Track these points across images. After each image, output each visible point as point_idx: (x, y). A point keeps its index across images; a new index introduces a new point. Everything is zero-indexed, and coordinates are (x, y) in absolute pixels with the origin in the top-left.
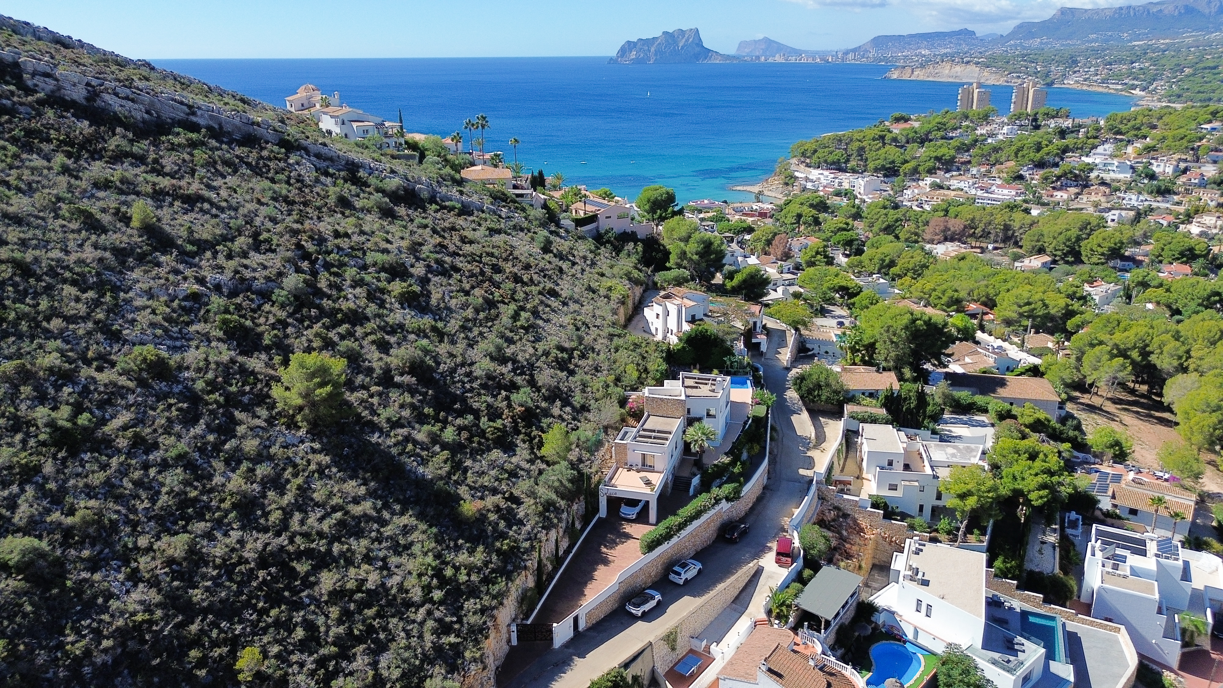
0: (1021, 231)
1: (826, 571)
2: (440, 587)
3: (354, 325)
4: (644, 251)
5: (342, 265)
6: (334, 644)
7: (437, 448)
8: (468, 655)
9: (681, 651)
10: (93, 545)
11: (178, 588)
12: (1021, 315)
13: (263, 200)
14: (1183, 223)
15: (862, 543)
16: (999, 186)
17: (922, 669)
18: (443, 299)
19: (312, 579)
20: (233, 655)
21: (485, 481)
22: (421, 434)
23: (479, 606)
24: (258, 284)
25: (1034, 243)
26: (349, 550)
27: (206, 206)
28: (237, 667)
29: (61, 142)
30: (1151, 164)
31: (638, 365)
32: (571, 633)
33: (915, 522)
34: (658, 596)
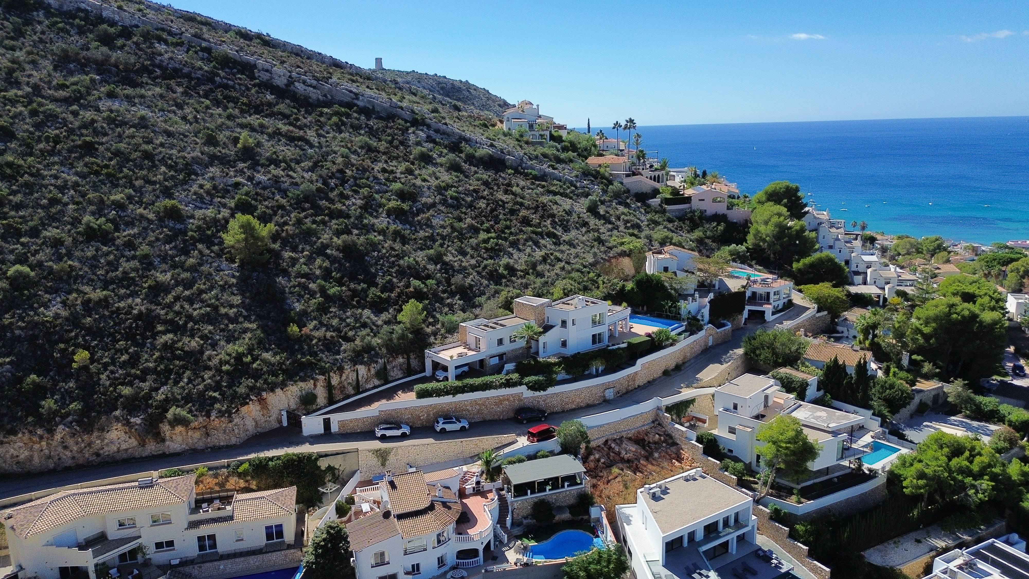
2: (232, 365)
3: (332, 218)
4: (722, 231)
6: (141, 370)
7: (318, 295)
8: (217, 406)
9: (394, 470)
11: (80, 314)
19: (160, 335)
22: (314, 285)
23: (251, 384)
26: (197, 329)
27: (303, 144)
29: (244, 103)
32: (320, 430)
33: (731, 464)
34: (406, 430)
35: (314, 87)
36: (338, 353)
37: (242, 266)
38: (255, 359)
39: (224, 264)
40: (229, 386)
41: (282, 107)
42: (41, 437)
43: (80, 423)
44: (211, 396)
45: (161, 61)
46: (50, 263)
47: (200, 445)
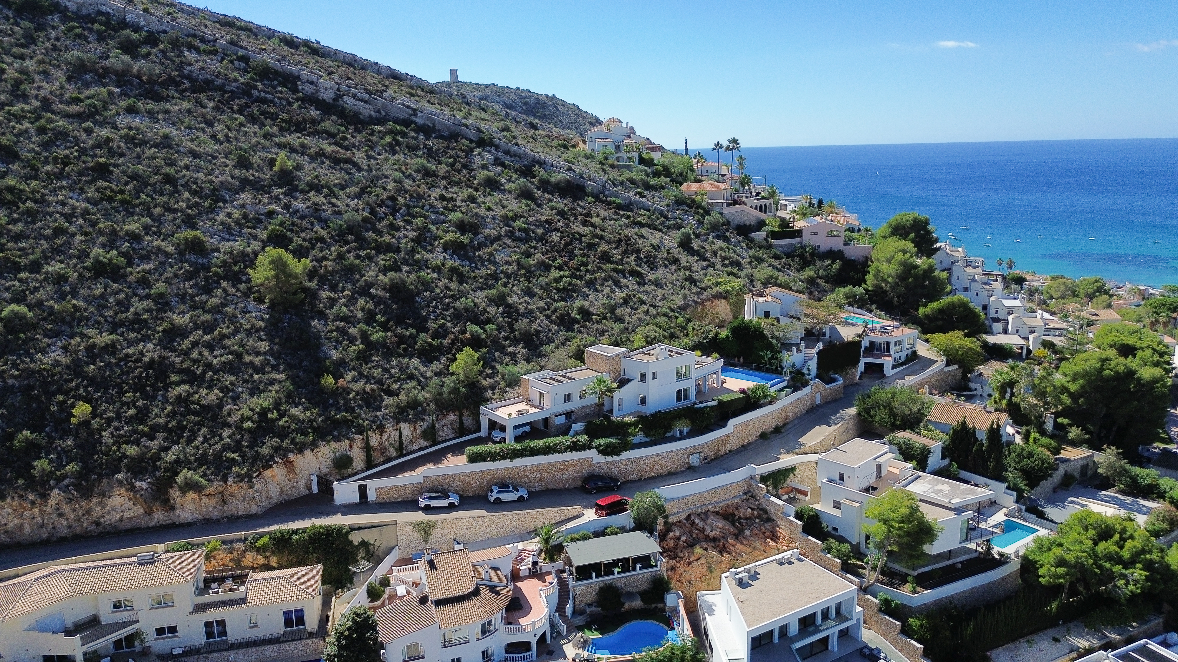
2: (255, 422)
3: (379, 252)
4: (838, 270)
5: (420, 216)
6: (150, 426)
7: (358, 342)
9: (438, 546)
11: (83, 361)
19: (174, 386)
22: (354, 330)
23: (276, 444)
24: (327, 214)
26: (217, 379)
27: (349, 166)
29: (284, 120)
32: (356, 499)
33: (835, 544)
34: (454, 499)
35: (366, 102)
36: (379, 409)
37: (273, 306)
38: (281, 416)
39: (252, 305)
40: (251, 447)
41: (328, 125)
42: (33, 503)
43: (77, 487)
44: (229, 458)
45: (190, 71)
46: (51, 303)
47: (215, 514)
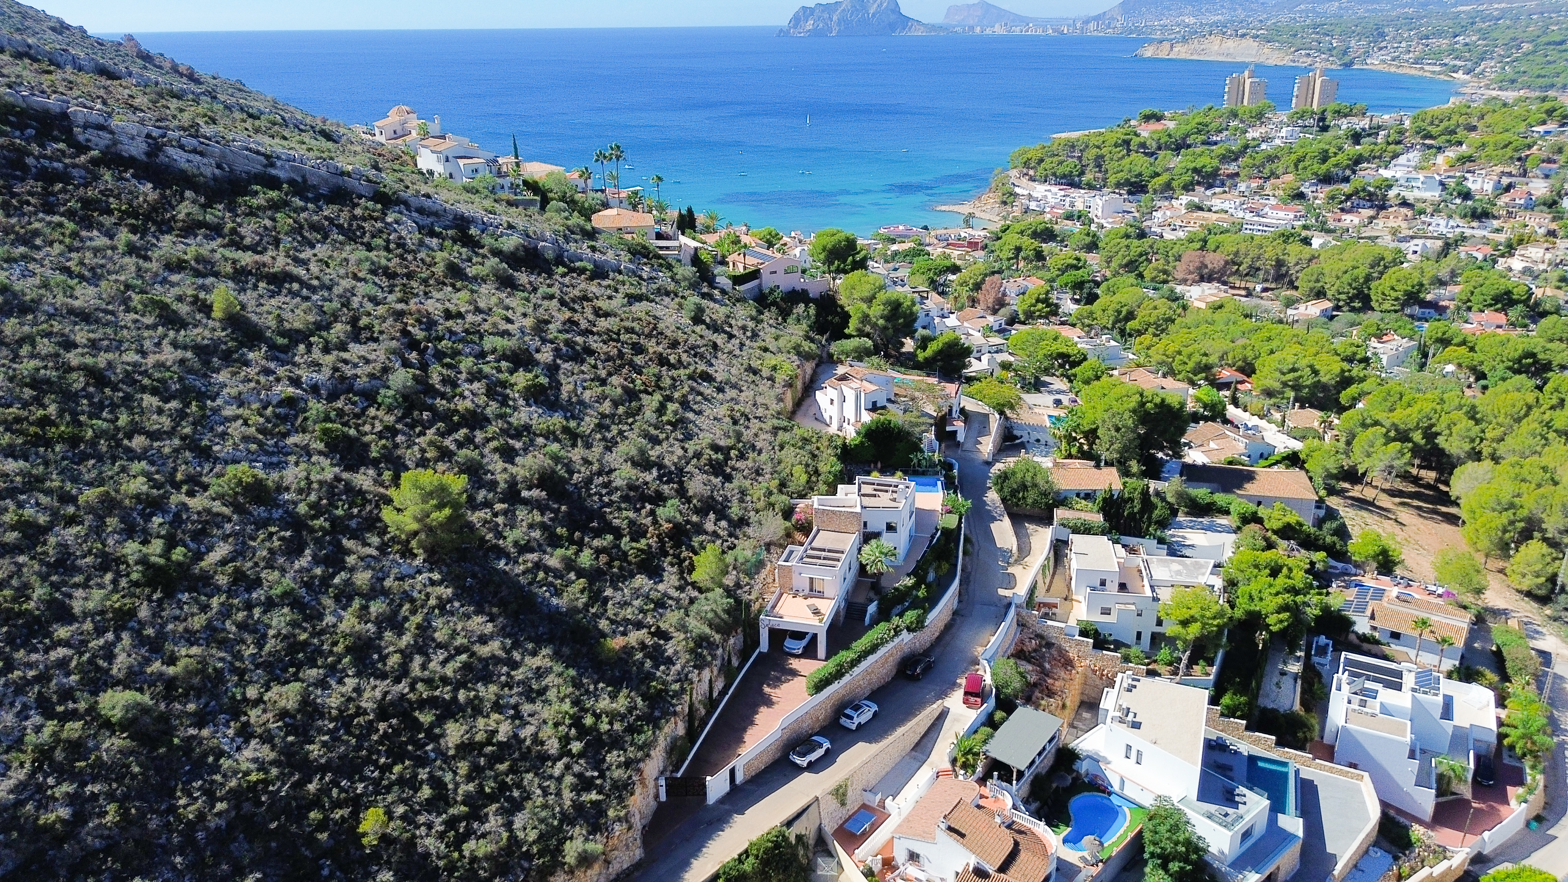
0: (1298, 268)
1: (1023, 713)
2: (578, 738)
3: (472, 429)
4: (818, 315)
5: (456, 353)
6: (464, 803)
7: (572, 576)
8: (611, 813)
9: (852, 805)
10: (198, 697)
11: (292, 744)
12: (1285, 384)
13: (360, 275)
14: (1502, 256)
15: (1067, 677)
16: (1273, 207)
17: (1127, 824)
18: (575, 391)
19: (437, 731)
20: (355, 817)
21: (628, 613)
22: (553, 561)
23: (622, 759)
24: (362, 382)
25: (1311, 285)
26: (476, 697)
27: (296, 286)
28: (361, 830)
29: (123, 212)
30: (1466, 179)
31: (807, 465)
32: (726, 787)
33: (1127, 651)
34: (824, 743)
39: (404, 565)
40: (600, 775)
41: (185, 209)
44: (591, 802)
46: (153, 666)
